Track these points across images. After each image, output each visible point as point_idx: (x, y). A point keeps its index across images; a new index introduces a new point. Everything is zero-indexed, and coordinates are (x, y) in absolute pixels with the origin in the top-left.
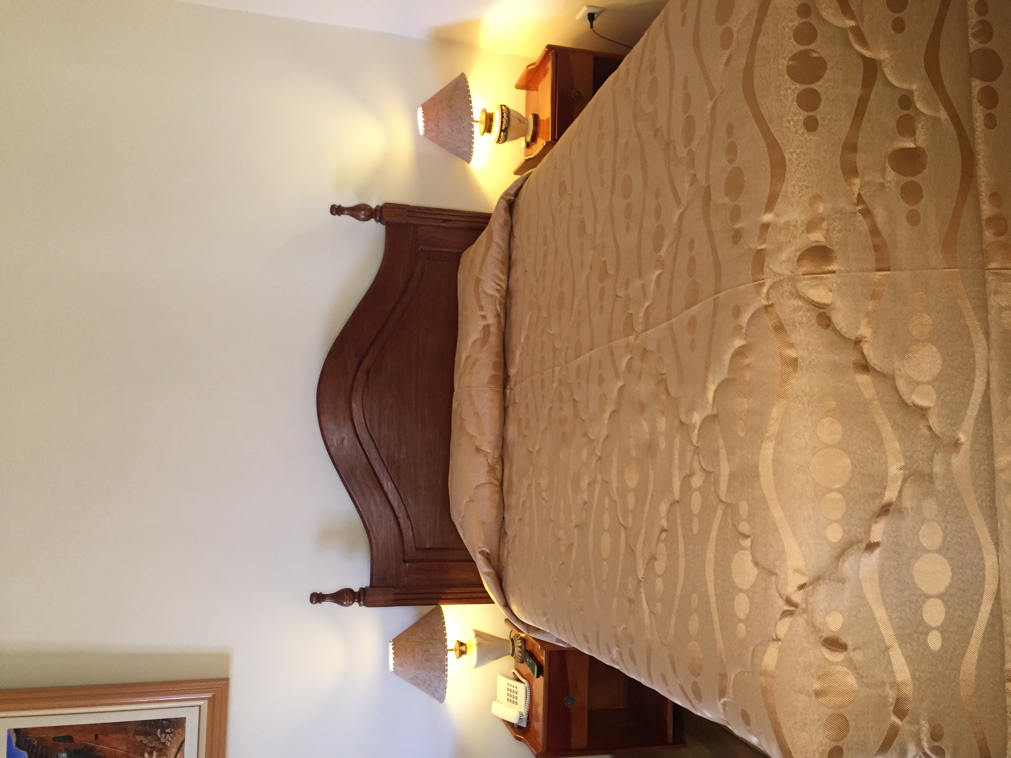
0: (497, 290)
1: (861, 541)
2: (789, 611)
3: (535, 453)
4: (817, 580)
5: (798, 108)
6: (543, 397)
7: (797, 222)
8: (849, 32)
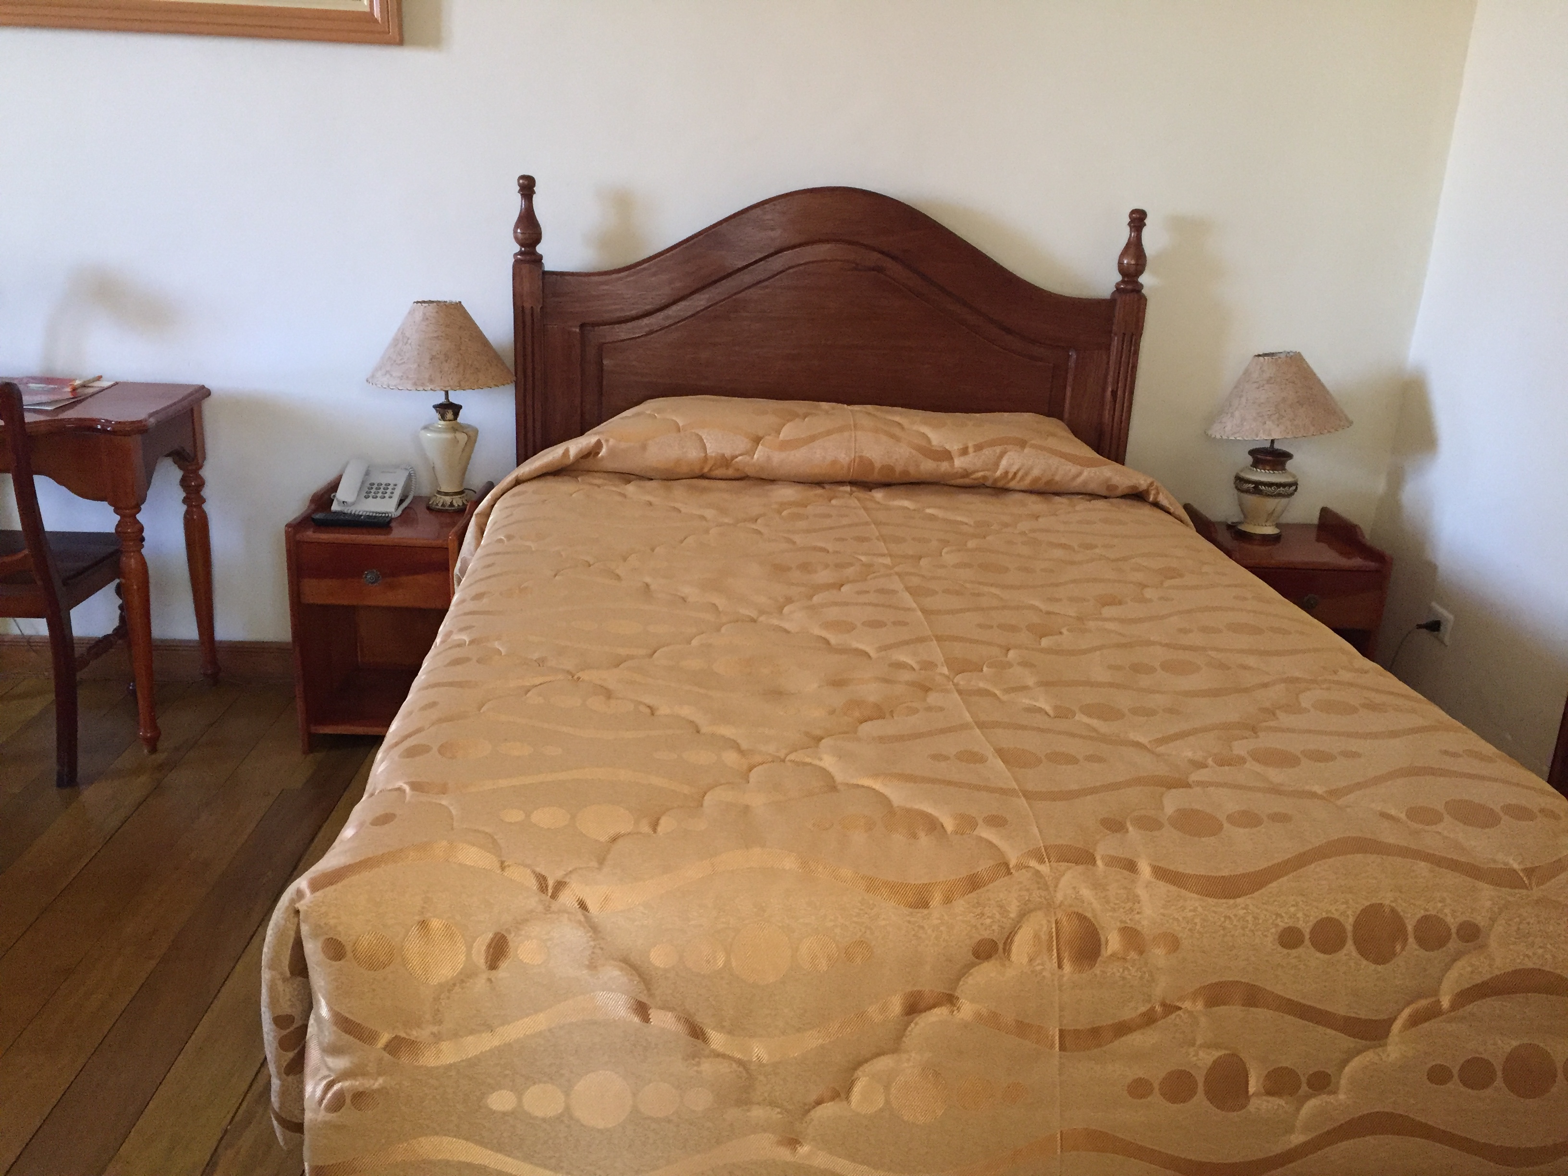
0: (1007, 473)
1: (651, 995)
2: (547, 886)
3: (754, 526)
4: (594, 928)
5: (1315, 921)
6: (843, 540)
7: (1138, 913)
8: (1433, 999)
